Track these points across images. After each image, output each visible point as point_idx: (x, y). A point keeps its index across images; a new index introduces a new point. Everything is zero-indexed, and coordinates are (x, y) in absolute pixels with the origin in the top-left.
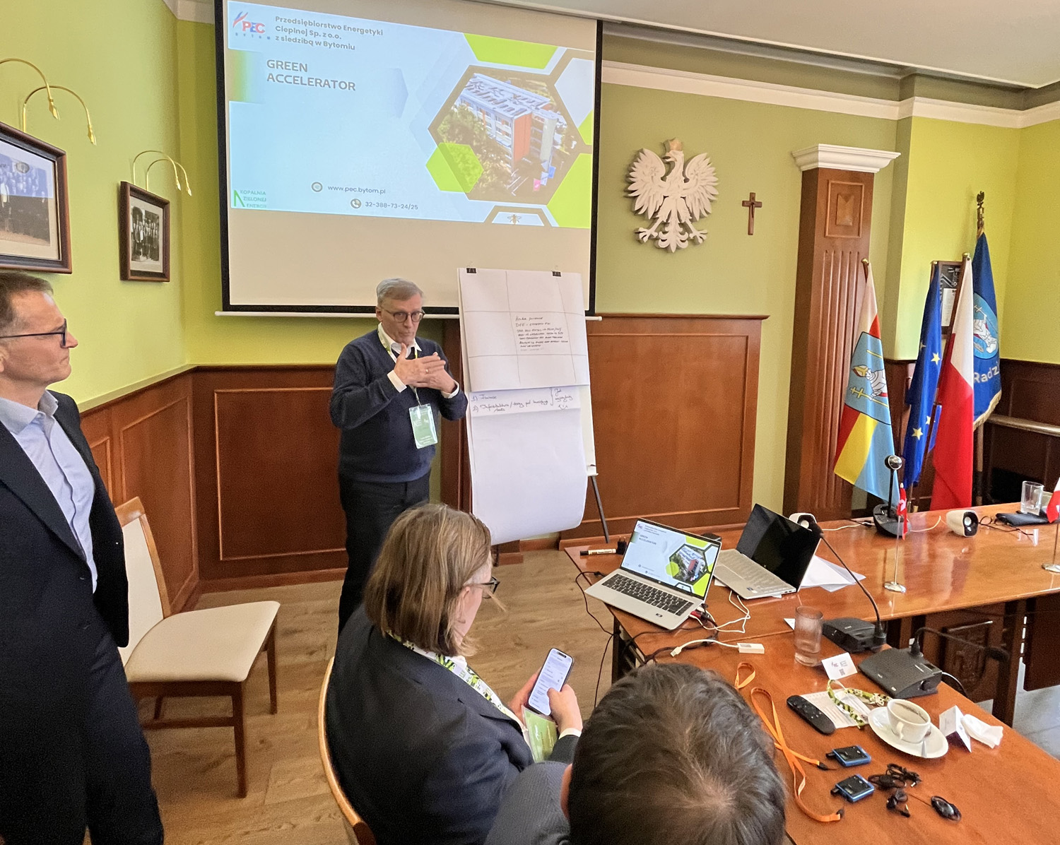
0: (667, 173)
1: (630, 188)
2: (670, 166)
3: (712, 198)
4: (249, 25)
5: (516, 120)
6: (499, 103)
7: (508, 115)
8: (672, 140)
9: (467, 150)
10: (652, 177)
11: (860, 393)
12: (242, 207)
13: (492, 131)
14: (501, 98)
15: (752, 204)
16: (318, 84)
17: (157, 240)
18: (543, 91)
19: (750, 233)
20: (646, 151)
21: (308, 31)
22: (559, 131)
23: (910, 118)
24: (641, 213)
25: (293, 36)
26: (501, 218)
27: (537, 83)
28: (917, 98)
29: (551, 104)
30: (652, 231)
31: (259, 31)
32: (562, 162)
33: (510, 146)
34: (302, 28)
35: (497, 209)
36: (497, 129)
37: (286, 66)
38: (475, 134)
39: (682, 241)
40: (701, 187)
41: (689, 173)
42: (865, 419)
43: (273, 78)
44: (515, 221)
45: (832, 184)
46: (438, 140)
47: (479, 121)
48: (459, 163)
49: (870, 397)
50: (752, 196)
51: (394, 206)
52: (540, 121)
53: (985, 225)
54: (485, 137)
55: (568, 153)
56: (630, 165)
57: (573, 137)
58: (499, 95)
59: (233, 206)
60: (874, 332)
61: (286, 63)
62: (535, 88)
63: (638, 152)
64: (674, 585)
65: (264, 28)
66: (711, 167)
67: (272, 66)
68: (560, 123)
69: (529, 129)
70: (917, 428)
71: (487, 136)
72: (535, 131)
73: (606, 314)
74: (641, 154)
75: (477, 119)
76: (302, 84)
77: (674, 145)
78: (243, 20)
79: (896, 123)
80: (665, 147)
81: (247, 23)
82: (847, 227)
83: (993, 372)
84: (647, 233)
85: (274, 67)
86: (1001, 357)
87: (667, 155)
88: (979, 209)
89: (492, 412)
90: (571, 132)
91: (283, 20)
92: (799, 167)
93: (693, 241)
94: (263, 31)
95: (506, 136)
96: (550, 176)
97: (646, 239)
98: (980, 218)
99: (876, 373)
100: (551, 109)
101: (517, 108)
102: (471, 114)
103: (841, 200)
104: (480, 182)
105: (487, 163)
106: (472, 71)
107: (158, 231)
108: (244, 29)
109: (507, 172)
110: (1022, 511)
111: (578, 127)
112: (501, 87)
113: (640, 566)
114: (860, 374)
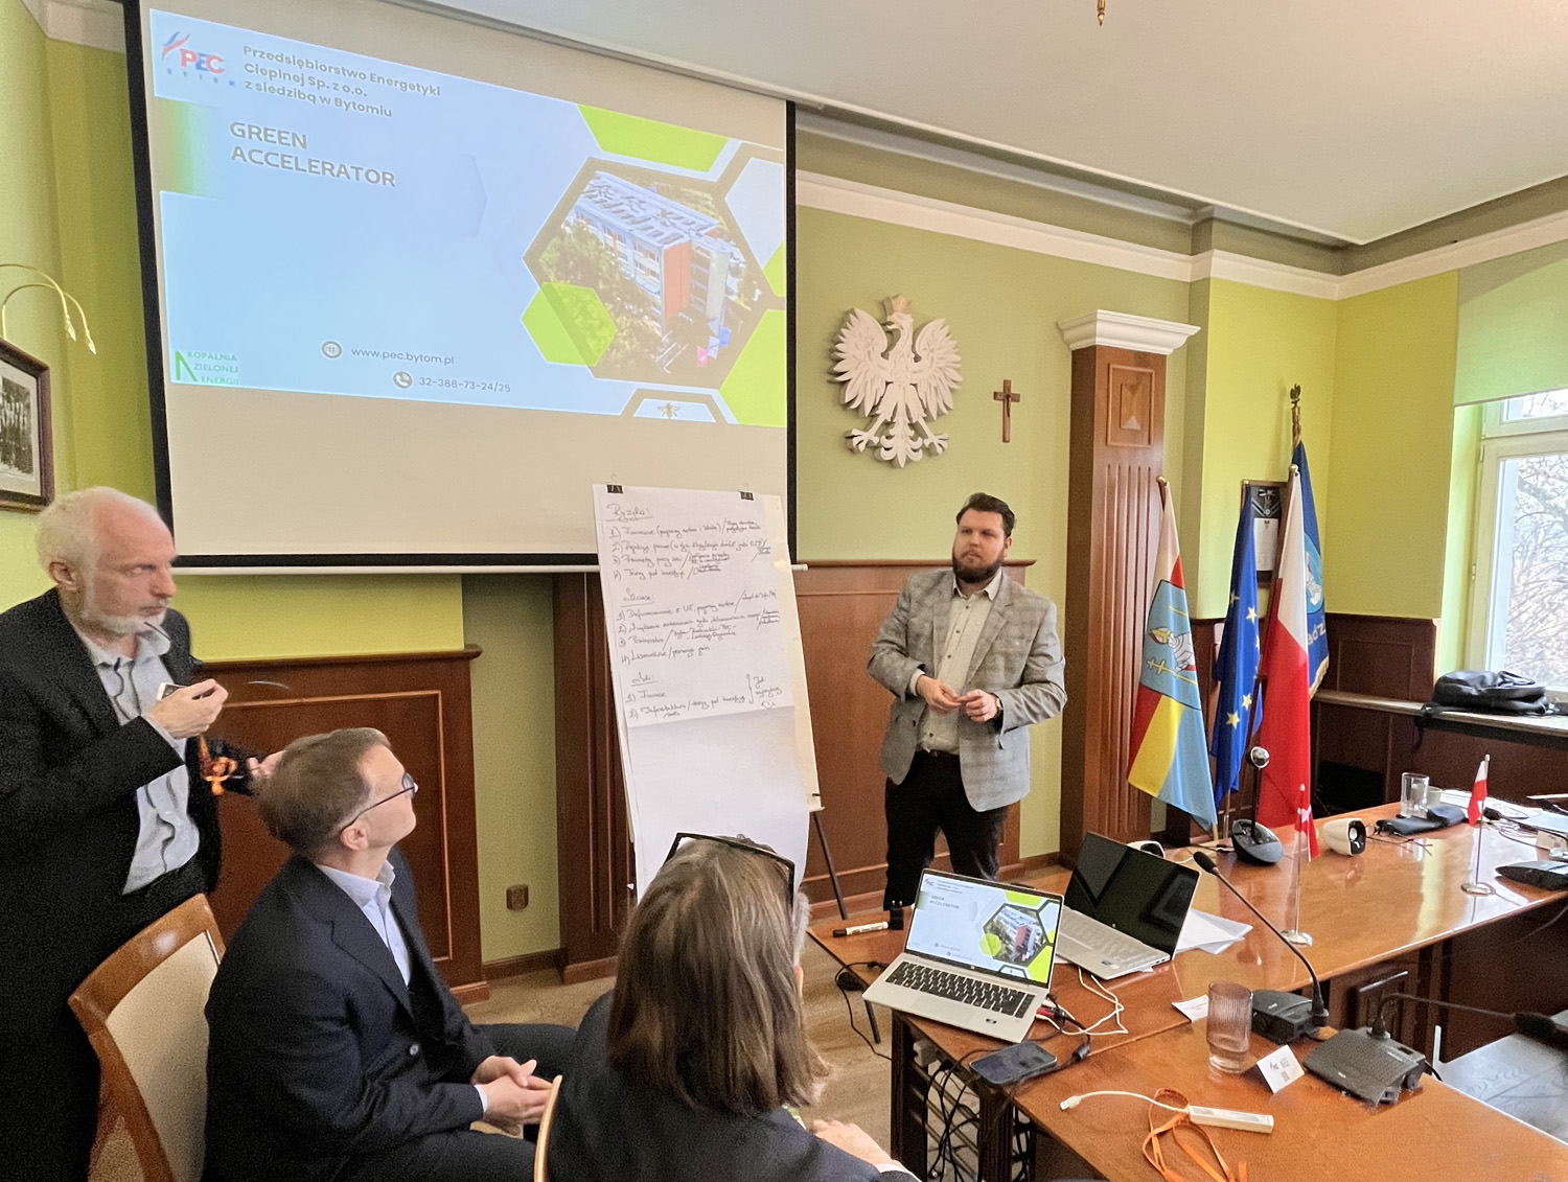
0: (890, 347)
1: (838, 368)
2: (893, 336)
3: (954, 386)
4: (194, 58)
5: (665, 251)
6: (639, 222)
7: (655, 242)
8: (896, 297)
9: (587, 295)
10: (869, 353)
11: (1161, 667)
12: (195, 383)
13: (628, 268)
14: (642, 213)
15: (1007, 397)
16: (327, 172)
17: (26, 434)
18: (707, 207)
19: (1005, 440)
20: (857, 311)
21: (306, 79)
22: (735, 272)
23: (1208, 280)
24: (854, 406)
25: (277, 83)
26: (649, 409)
27: (700, 194)
28: (1216, 251)
29: (719, 229)
30: (870, 435)
31: (212, 70)
32: (740, 322)
33: (658, 293)
34: (294, 70)
35: (641, 395)
36: (636, 263)
37: (266, 135)
38: (601, 270)
39: (915, 451)
40: (938, 370)
41: (922, 348)
42: (1169, 702)
43: (242, 155)
44: (669, 414)
45: (1114, 369)
46: (542, 278)
47: (607, 249)
48: (577, 317)
49: (1174, 671)
50: (1007, 385)
51: (470, 385)
52: (704, 255)
53: (1302, 431)
54: (617, 277)
55: (749, 308)
56: (835, 334)
57: (755, 282)
58: (636, 208)
59: (174, 380)
60: (1176, 581)
61: (266, 130)
62: (694, 201)
63: (847, 313)
64: (997, 970)
65: (222, 65)
66: (951, 339)
67: (240, 133)
68: (735, 259)
69: (687, 268)
70: (1232, 712)
71: (622, 274)
72: (697, 270)
73: (814, 562)
74: (852, 316)
75: (604, 247)
76: (297, 169)
77: (899, 304)
78: (183, 47)
79: (1188, 287)
80: (885, 308)
81: (191, 53)
82: (1134, 432)
83: (1319, 630)
84: (864, 437)
85: (243, 136)
86: (1327, 611)
87: (889, 319)
88: (1294, 408)
89: (660, 718)
90: (752, 276)
91: (258, 54)
92: (1068, 344)
93: (929, 451)
94: (221, 71)
95: (651, 276)
96: (723, 343)
97: (862, 447)
98: (1295, 421)
99: (1181, 637)
100: (720, 236)
101: (668, 232)
102: (593, 237)
103: (1126, 393)
104: (612, 350)
105: (623, 319)
106: (592, 167)
107: (29, 419)
108: (184, 64)
109: (656, 335)
110: (1403, 814)
111: (762, 267)
112: (641, 197)
113: (937, 945)
114: (1160, 640)
